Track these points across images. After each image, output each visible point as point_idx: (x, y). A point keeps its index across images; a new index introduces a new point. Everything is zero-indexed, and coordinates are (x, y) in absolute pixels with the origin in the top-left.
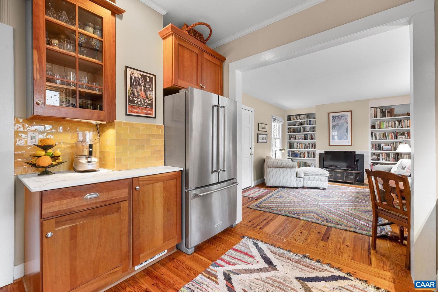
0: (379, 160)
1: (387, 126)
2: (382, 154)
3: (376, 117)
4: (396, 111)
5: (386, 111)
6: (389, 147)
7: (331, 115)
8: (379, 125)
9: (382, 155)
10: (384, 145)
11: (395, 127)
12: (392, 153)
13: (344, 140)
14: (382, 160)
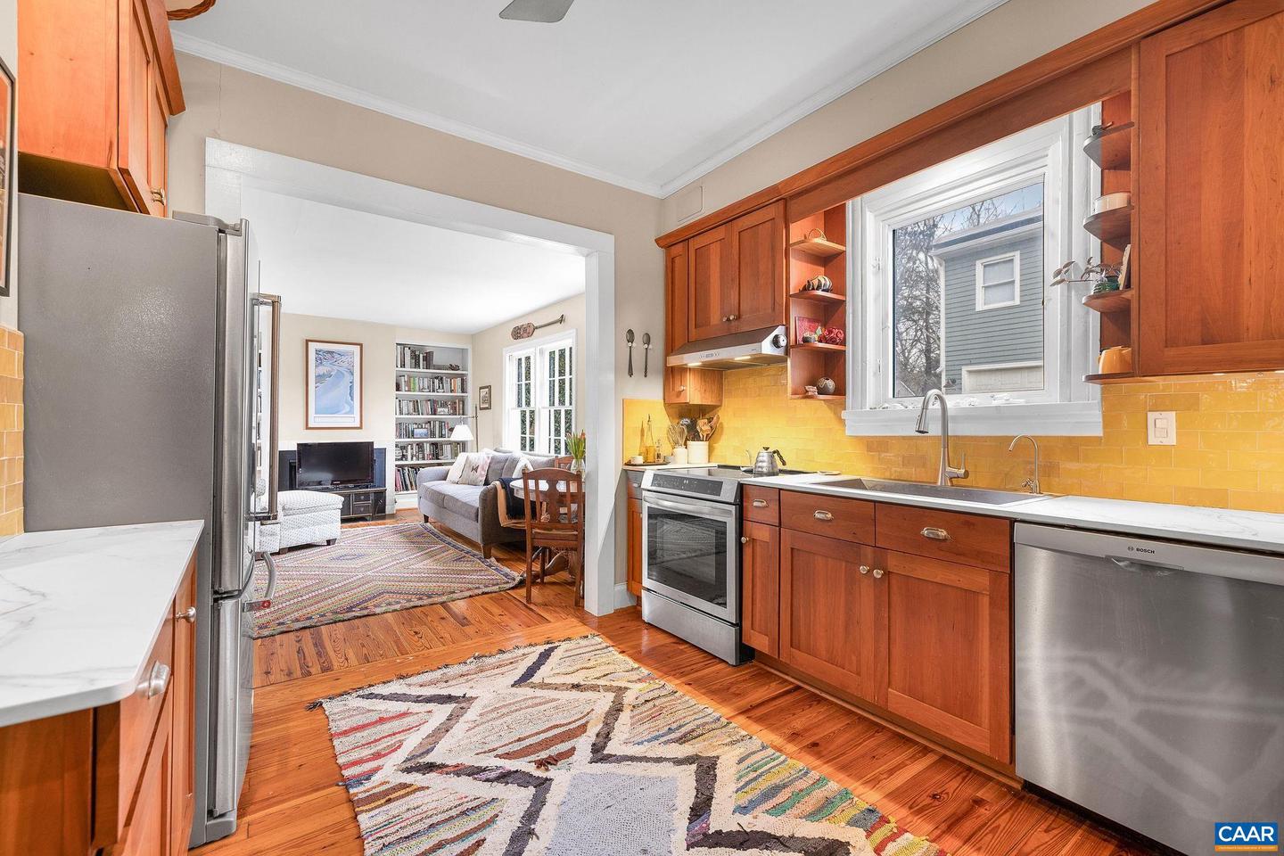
0: (406, 459)
1: (421, 387)
2: (412, 445)
3: (403, 365)
4: (436, 360)
5: (421, 356)
6: (423, 431)
7: (313, 347)
8: (408, 383)
9: (412, 449)
10: (415, 426)
11: (434, 391)
12: (427, 442)
13: (345, 413)
14: (412, 459)
